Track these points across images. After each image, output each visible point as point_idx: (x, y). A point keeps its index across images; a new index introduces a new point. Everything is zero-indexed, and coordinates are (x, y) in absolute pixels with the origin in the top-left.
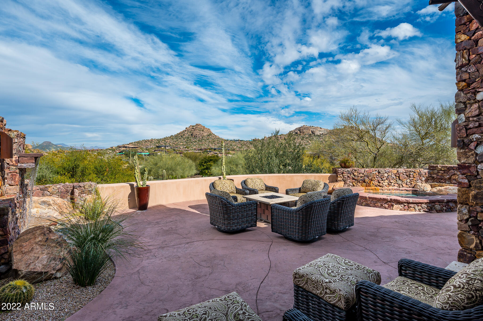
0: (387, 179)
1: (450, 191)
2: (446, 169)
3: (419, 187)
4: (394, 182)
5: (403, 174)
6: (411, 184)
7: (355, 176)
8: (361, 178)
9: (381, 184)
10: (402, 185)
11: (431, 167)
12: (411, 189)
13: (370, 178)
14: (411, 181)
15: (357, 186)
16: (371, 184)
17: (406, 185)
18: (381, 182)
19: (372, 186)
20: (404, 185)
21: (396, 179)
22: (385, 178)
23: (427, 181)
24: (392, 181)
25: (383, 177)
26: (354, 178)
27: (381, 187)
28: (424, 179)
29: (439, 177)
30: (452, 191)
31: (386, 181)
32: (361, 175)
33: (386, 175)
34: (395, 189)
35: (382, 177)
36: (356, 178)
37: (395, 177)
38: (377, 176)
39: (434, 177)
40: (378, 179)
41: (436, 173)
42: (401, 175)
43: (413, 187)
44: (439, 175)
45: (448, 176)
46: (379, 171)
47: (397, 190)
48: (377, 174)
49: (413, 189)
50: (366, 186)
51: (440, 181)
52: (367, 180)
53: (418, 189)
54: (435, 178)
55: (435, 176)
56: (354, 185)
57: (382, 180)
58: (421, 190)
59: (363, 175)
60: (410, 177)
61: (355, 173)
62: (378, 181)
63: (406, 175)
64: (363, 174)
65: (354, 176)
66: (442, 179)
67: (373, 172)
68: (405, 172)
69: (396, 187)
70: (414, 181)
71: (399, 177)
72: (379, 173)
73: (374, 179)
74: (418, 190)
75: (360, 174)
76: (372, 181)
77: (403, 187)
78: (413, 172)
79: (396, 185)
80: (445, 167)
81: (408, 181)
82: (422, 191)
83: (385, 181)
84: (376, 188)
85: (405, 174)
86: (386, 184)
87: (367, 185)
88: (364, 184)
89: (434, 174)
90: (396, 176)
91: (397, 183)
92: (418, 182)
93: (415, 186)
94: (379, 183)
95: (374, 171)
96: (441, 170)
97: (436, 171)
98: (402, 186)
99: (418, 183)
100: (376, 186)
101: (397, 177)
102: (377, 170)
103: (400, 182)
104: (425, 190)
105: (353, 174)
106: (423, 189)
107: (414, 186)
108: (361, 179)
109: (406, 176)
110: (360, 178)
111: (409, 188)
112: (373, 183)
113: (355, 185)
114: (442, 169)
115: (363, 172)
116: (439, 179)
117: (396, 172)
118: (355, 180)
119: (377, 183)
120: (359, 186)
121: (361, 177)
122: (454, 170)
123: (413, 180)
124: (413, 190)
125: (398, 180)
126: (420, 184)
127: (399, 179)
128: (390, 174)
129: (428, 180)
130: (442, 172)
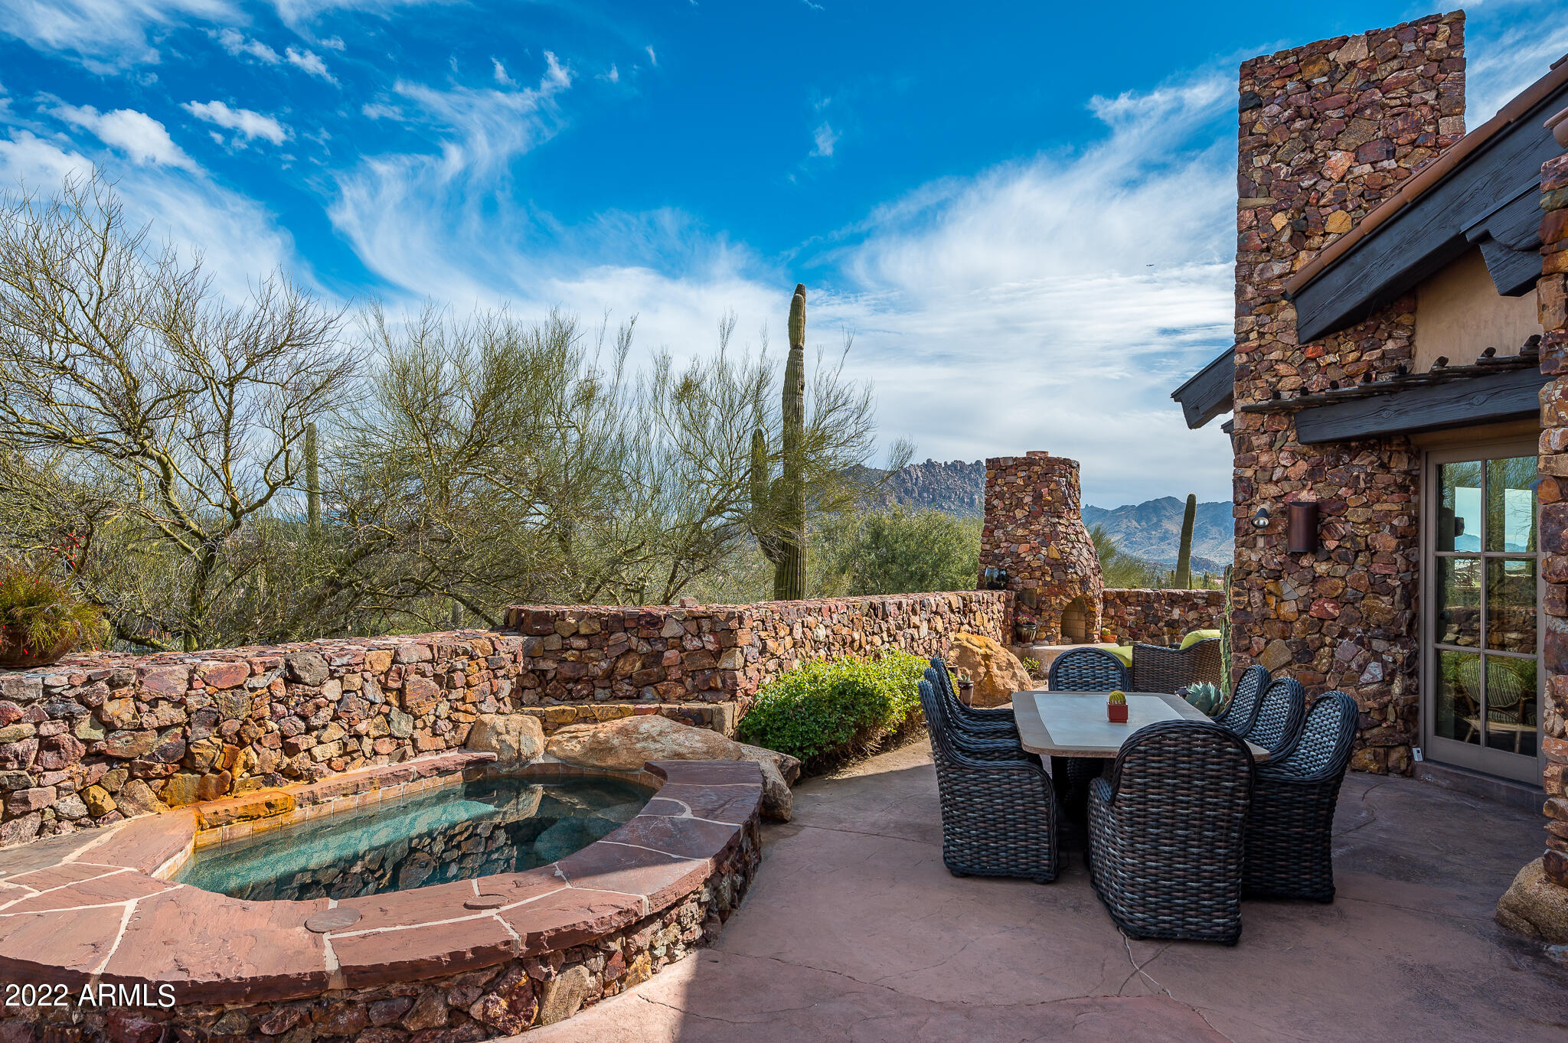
0: (335, 718)
1: (652, 746)
2: (597, 627)
3: (494, 742)
4: (374, 733)
5: (423, 675)
6: (456, 725)
7: (109, 728)
8: (165, 741)
9: (301, 762)
10: (414, 741)
11: (536, 622)
12: (454, 756)
13: (231, 726)
14: (457, 710)
15: (128, 807)
16: (238, 771)
17: (435, 735)
18: (306, 742)
19: (243, 785)
20: (424, 739)
21: (385, 709)
22: (326, 714)
23: (518, 700)
24: (362, 727)
25: (318, 707)
26: (101, 745)
27: (297, 778)
28: (506, 687)
29: (567, 671)
30: (658, 746)
31: (335, 732)
32: (167, 713)
33: (332, 690)
34: (385, 781)
35: (310, 706)
36: (119, 745)
37: (379, 698)
38: (280, 708)
39: (544, 672)
40: (287, 725)
41: (556, 651)
42: (414, 678)
43: (464, 746)
44: (565, 660)
45: (604, 665)
46: (289, 667)
47: (396, 777)
48: (281, 691)
49: (468, 756)
50: (202, 797)
51: (570, 691)
52: (206, 744)
53: (494, 749)
54: (550, 675)
55: (549, 665)
56: (95, 813)
57: (309, 730)
58: (505, 756)
59: (179, 715)
60: (451, 686)
61: (111, 708)
62: (284, 737)
63: (437, 677)
64: (180, 703)
65: (98, 734)
66: (577, 681)
67: (254, 682)
68: (429, 656)
69: (383, 766)
70: (470, 707)
71: (401, 693)
72: (292, 679)
73: (261, 731)
74: (491, 761)
75: (154, 703)
76: (242, 744)
77: (418, 751)
78: (465, 652)
79: (386, 746)
80: (591, 617)
81: (444, 709)
82: (510, 763)
83: (325, 736)
84: (269, 793)
85: (428, 667)
86: (332, 750)
87: (203, 785)
88: (185, 781)
89: (546, 654)
90: (385, 689)
91: (391, 736)
92: (484, 707)
93: (474, 738)
94: (290, 750)
95: (259, 669)
96: (576, 634)
97: (554, 642)
98: (415, 746)
99: (486, 718)
100: (269, 780)
101: (392, 698)
102: (282, 661)
103: (403, 725)
104: (526, 751)
105: (97, 711)
106: (516, 746)
107: (470, 733)
108: (163, 751)
109: (433, 684)
110: (151, 738)
111: (448, 754)
112: (254, 759)
113: (109, 804)
114: (583, 631)
115: (182, 688)
116: (568, 680)
117: (388, 661)
118: (110, 760)
119: (276, 757)
120: (145, 807)
121: (161, 730)
122: (625, 630)
123: (463, 699)
124: (469, 763)
125: (395, 711)
126: (499, 722)
127: (403, 708)
128: (357, 680)
129: (524, 688)
130: (581, 643)
